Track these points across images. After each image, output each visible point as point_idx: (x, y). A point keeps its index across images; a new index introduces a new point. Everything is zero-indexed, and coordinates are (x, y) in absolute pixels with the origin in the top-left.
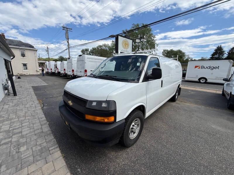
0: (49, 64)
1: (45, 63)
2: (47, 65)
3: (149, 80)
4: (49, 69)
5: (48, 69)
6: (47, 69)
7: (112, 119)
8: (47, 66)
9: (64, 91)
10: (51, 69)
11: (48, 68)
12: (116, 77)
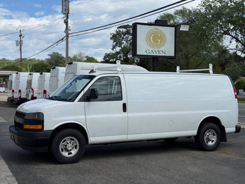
0: (18, 79)
1: (10, 77)
2: (13, 81)
3: (91, 100)
4: (15, 91)
5: (13, 91)
6: (11, 91)
7: (39, 127)
8: (13, 84)
9: (16, 112)
10: (20, 91)
11: (13, 88)
12: (60, 97)
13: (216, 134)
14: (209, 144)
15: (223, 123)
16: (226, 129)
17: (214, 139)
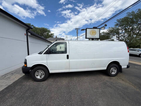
13: (116, 69)
14: (112, 73)
15: (121, 64)
16: (122, 67)
17: (116, 71)
